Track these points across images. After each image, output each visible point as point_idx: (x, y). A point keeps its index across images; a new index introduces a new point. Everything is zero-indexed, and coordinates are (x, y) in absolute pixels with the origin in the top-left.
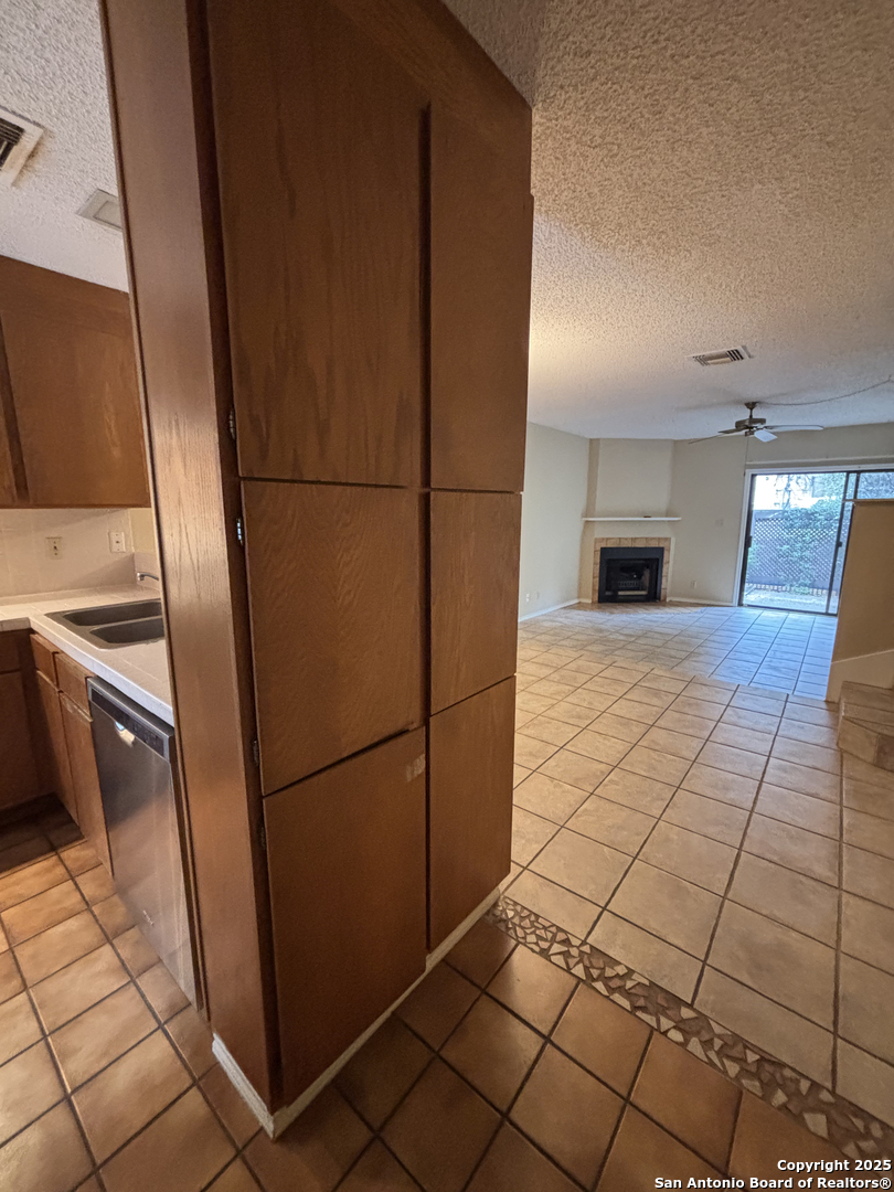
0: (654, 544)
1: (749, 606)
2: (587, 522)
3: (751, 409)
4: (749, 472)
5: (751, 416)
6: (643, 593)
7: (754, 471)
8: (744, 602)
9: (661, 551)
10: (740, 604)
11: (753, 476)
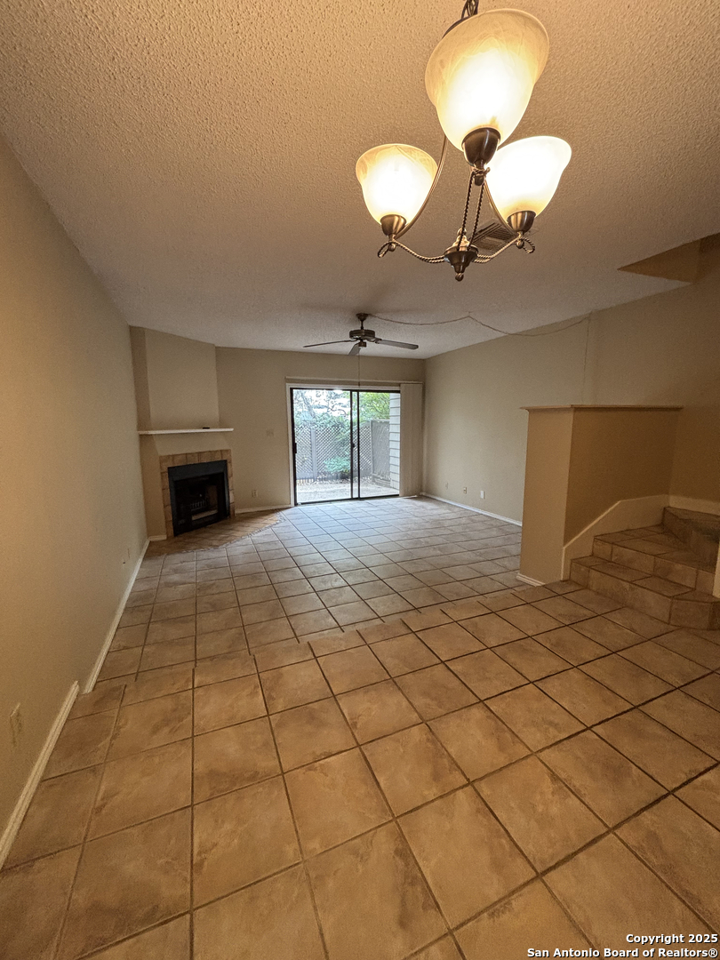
0: (218, 458)
1: (302, 504)
2: (141, 436)
3: (362, 321)
4: (289, 386)
5: (362, 328)
6: (214, 512)
7: (293, 385)
8: (298, 502)
9: (224, 464)
10: (296, 504)
11: (292, 389)
